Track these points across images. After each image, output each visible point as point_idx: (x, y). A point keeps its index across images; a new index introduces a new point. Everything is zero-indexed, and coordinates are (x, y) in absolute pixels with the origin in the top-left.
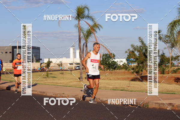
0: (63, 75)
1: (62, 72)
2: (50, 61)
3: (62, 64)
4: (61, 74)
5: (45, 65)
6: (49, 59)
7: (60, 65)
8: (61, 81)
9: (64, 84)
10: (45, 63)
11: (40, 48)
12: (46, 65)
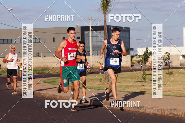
0: (172, 76)
1: (170, 71)
2: (149, 51)
3: (169, 56)
4: (168, 75)
5: (138, 59)
6: (147, 48)
7: (166, 59)
8: (170, 87)
9: (175, 93)
10: (140, 56)
11: (129, 28)
12: (141, 58)
